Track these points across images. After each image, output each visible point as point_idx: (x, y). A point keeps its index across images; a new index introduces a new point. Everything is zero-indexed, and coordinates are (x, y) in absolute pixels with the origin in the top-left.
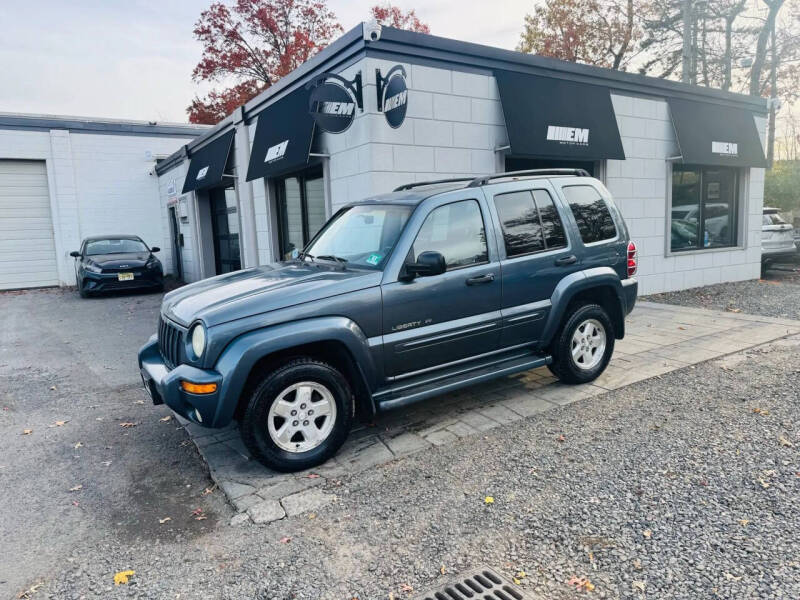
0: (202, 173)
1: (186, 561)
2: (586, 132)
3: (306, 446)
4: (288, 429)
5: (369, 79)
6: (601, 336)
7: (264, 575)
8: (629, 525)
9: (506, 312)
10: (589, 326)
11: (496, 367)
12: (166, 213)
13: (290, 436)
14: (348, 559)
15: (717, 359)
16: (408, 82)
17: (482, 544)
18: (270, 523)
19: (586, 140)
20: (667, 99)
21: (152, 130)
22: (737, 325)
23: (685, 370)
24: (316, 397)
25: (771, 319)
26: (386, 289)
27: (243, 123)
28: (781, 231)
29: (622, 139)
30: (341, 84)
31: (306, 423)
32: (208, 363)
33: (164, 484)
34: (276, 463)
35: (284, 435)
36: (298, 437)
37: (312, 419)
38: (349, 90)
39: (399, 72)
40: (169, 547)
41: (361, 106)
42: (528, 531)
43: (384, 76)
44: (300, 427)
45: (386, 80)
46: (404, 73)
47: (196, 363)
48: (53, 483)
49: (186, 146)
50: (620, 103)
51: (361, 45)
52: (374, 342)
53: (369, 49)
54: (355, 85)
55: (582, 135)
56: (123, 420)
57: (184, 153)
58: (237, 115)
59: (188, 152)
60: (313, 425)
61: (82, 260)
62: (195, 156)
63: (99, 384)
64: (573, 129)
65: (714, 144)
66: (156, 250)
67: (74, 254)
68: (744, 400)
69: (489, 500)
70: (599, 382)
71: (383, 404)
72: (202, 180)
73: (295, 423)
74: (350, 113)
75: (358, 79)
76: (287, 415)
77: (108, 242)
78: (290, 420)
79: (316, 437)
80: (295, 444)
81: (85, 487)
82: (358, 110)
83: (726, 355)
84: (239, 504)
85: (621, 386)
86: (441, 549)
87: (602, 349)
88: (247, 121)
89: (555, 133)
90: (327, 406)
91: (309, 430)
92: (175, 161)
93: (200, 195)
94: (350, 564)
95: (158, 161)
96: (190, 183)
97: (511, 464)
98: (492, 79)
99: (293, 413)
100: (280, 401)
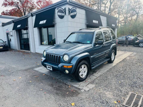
0: (19, 26)
1: (81, 99)
2: (98, 21)
5: (67, 9)
6: (114, 55)
12: (5, 34)
19: (98, 23)
20: (106, 17)
21: (1, 17)
22: (122, 53)
23: (123, 60)
24: (84, 67)
27: (31, 16)
29: (102, 23)
30: (62, 9)
32: (69, 62)
33: (58, 86)
37: (84, 71)
38: (63, 11)
39: (75, 8)
41: (65, 14)
43: (70, 9)
45: (71, 10)
48: (35, 89)
49: (13, 21)
50: (101, 17)
51: (66, 2)
53: (67, 4)
56: (34, 76)
58: (30, 14)
59: (13, 22)
60: (84, 73)
64: (96, 21)
65: (112, 24)
66: (6, 42)
70: (114, 62)
71: (92, 68)
75: (65, 9)
79: (85, 75)
83: (127, 57)
85: (118, 63)
87: (114, 57)
89: (94, 21)
90: (86, 69)
91: (83, 73)
92: (9, 23)
93: (16, 31)
94: (110, 95)
95: (3, 23)
96: (15, 28)
97: (116, 76)
98: (85, 11)
99: (82, 70)
100: (80, 69)
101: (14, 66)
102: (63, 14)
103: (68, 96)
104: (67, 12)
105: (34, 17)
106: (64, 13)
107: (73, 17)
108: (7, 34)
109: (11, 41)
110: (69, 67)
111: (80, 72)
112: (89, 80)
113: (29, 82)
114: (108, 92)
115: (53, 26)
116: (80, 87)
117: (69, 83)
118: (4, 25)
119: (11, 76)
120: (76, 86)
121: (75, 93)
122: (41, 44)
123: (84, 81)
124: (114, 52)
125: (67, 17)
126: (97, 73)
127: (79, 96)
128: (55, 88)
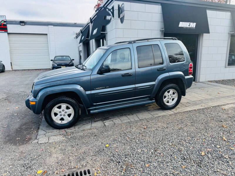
0: (83, 38)
2: (195, 24)
3: (64, 122)
4: (58, 117)
5: (116, 8)
7: (28, 159)
8: (144, 161)
10: (171, 91)
11: (134, 102)
12: (78, 49)
13: (59, 119)
14: (54, 158)
17: (95, 160)
19: (194, 27)
20: (230, 11)
21: (75, 25)
24: (68, 108)
26: (92, 77)
27: (91, 23)
29: (210, 26)
31: (64, 115)
32: (34, 95)
33: (27, 128)
35: (57, 118)
36: (62, 119)
37: (66, 114)
38: (110, 12)
40: (13, 147)
41: (113, 17)
42: (112, 158)
43: (120, 7)
46: (124, 6)
49: (81, 30)
52: (88, 92)
54: (112, 10)
55: (193, 25)
57: (80, 32)
60: (67, 116)
61: (53, 62)
64: (190, 23)
66: (73, 60)
67: (52, 60)
68: (221, 121)
69: (108, 145)
71: (91, 112)
72: (83, 40)
73: (61, 115)
74: (110, 19)
75: (113, 8)
77: (60, 57)
78: (59, 114)
80: (61, 121)
81: (8, 126)
82: (112, 18)
83: (228, 104)
84: (38, 137)
85: (181, 112)
86: (82, 159)
89: (182, 24)
90: (71, 111)
91: (65, 118)
93: (84, 44)
95: (77, 34)
98: (160, 6)
99: (60, 112)
100: (55, 109)
106: (110, 15)
107: (122, 21)
109: (81, 58)
110: (32, 103)
111: (57, 114)
114: (59, 155)
120: (41, 133)
121: (25, 142)
124: (176, 89)
125: (116, 21)
127: (22, 146)
128: (20, 128)
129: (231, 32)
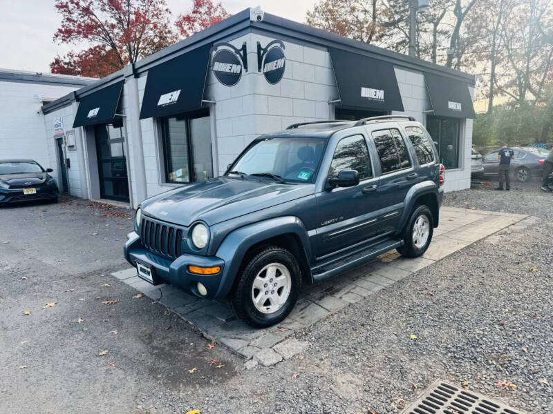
0: (93, 113)
1: (232, 398)
2: (382, 92)
3: (274, 309)
4: (262, 297)
5: (252, 49)
6: (426, 226)
7: (298, 402)
8: (509, 345)
9: (382, 211)
10: (421, 220)
12: (53, 143)
13: (263, 302)
14: (348, 385)
15: (484, 239)
16: (285, 52)
17: (427, 366)
18: (275, 365)
19: (383, 98)
20: (423, 72)
21: (37, 79)
22: (481, 217)
23: (471, 246)
24: (278, 273)
25: (497, 213)
27: (133, 76)
28: (476, 159)
29: (402, 98)
30: (233, 51)
31: (272, 292)
32: (211, 251)
33: (171, 344)
34: (258, 322)
35: (259, 301)
36: (268, 303)
37: (276, 289)
38: (238, 55)
39: (277, 45)
40: (210, 390)
41: (246, 67)
42: (449, 354)
43: (263, 46)
44: (269, 296)
45: (265, 50)
46: (282, 45)
47: (197, 252)
48: (81, 350)
49: (75, 92)
51: (247, 24)
52: (311, 233)
53: (253, 27)
54: (242, 52)
55: (380, 94)
56: (102, 299)
57: (74, 97)
58: (128, 69)
59: (76, 96)
60: (276, 293)
62: (84, 100)
63: (62, 274)
64: (375, 90)
65: (450, 103)
66: (50, 170)
68: (518, 263)
69: (413, 337)
70: (426, 255)
71: (315, 276)
72: (93, 118)
73: (266, 293)
74: (238, 72)
75: (244, 47)
76: (262, 287)
78: (263, 290)
79: (278, 302)
80: (266, 307)
81: (111, 351)
82: (244, 70)
83: (489, 236)
84: (244, 353)
85: (441, 258)
86: (403, 373)
87: (427, 233)
88: (137, 74)
89: (367, 93)
90: (285, 280)
91: (274, 297)
92: (62, 103)
93: (87, 129)
94: (350, 388)
95: (45, 103)
96: (80, 120)
97: (411, 312)
98: (327, 53)
99: (266, 285)
100: (258, 278)
101: (49, 261)
102: (236, 69)
103: (191, 381)
104: (252, 59)
105: (143, 80)
106: (238, 63)
107: (274, 77)
108: (59, 141)
109: (69, 166)
110: (207, 271)
111: (257, 292)
112: (294, 323)
113: (74, 321)
114: (349, 376)
115: (205, 112)
116: (247, 352)
117: (214, 333)
118: (48, 107)
119: (22, 298)
120: (235, 344)
121: (223, 371)
122: (168, 179)
123: (275, 328)
124: (427, 214)
125: (253, 78)
126: (338, 296)
127: (233, 383)
128: (155, 348)
129: (426, 110)
